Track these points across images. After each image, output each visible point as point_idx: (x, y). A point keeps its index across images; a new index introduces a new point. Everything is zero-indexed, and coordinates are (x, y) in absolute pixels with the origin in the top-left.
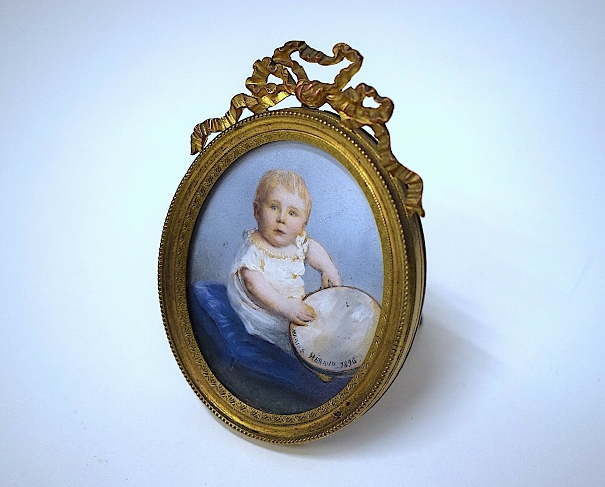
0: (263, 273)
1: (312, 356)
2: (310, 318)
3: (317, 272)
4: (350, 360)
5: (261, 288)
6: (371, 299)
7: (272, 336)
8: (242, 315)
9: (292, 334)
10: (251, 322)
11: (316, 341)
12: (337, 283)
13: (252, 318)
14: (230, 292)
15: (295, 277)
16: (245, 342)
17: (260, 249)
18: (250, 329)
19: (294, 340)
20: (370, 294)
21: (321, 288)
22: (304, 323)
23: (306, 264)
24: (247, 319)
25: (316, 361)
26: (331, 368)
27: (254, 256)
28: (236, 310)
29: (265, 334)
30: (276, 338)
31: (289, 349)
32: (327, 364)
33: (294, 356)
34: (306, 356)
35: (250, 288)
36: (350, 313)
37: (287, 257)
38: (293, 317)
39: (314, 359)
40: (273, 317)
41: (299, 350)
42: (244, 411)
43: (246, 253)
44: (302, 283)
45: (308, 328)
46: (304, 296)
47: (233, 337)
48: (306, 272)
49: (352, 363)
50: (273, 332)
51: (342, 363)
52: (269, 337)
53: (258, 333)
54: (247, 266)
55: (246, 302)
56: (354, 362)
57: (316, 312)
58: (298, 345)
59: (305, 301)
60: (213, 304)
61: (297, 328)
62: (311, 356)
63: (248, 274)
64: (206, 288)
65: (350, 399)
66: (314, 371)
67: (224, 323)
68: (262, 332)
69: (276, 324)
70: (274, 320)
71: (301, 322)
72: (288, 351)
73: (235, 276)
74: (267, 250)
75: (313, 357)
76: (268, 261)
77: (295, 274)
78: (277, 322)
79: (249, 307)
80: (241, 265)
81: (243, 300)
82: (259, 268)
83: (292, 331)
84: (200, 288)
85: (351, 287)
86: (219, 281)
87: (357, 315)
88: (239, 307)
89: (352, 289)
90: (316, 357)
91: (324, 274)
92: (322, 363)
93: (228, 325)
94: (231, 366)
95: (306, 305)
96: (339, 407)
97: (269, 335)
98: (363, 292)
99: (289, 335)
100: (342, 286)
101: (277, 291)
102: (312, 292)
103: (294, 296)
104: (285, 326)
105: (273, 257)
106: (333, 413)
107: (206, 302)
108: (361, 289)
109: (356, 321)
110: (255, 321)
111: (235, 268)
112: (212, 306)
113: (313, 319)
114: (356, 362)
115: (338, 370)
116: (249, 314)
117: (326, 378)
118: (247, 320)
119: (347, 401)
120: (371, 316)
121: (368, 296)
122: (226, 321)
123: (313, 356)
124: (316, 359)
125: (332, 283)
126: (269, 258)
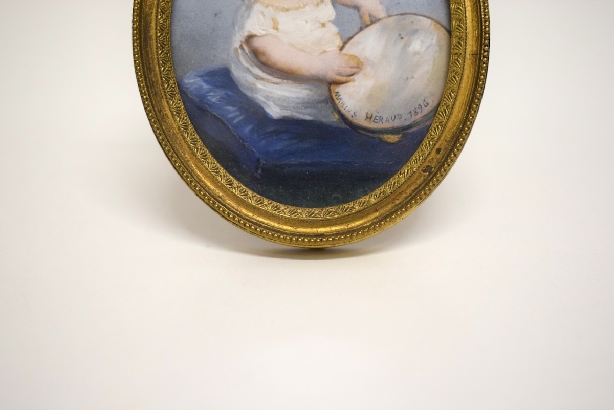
0: (279, 34)
1: (369, 118)
2: (354, 70)
3: (352, 10)
4: (420, 105)
5: (279, 54)
6: (429, 21)
7: (308, 110)
8: (260, 98)
9: (335, 98)
10: (274, 103)
11: (370, 97)
12: (382, 14)
13: (275, 96)
14: (238, 74)
15: (323, 25)
16: (271, 132)
17: (267, 6)
18: (274, 111)
19: (340, 106)
20: (428, 15)
21: (361, 28)
22: (348, 78)
23: (336, 5)
24: (267, 100)
25: (375, 121)
26: (397, 124)
27: (261, 16)
28: (249, 94)
29: (297, 112)
30: (313, 111)
31: (335, 118)
32: (390, 120)
33: (344, 126)
34: (361, 121)
35: (263, 59)
36: (406, 45)
37: (307, 4)
38: (332, 76)
39: (373, 119)
40: (304, 86)
41: (348, 115)
42: (295, 216)
43: (249, 16)
44: (334, 29)
45: (356, 83)
46: (341, 45)
47: (252, 131)
48: (337, 15)
49: (423, 106)
50: (308, 104)
51: (410, 112)
52: (303, 113)
53: (287, 113)
54: (254, 32)
55: (262, 79)
56: (426, 105)
57: (361, 60)
58: (347, 109)
59: (344, 51)
60: (214, 97)
61: (341, 89)
62: (367, 118)
63: (257, 43)
64: (200, 79)
65: (440, 142)
66: (376, 135)
67: (236, 117)
68: (293, 109)
69: (309, 92)
70: (307, 89)
71: (344, 79)
72: (334, 122)
73: (240, 51)
74: (277, 4)
75: (371, 118)
76: (282, 18)
77: (323, 21)
78: (310, 90)
79: (267, 84)
80: (246, 34)
81: (258, 78)
82: (272, 30)
83: (334, 95)
84: (192, 81)
85: (401, 15)
86: (217, 64)
87: (416, 45)
88: (253, 89)
89: (402, 17)
90: (374, 116)
91: (363, 9)
92: (384, 121)
93: (241, 118)
94: (257, 169)
95: (346, 55)
96: (428, 159)
97: (304, 111)
98: (418, 15)
99: (331, 101)
100: (389, 16)
101: (303, 51)
102: (351, 36)
103: (328, 50)
104: (323, 90)
105: (287, 10)
106: (422, 170)
107: (203, 97)
108: (414, 11)
109: (416, 53)
110: (279, 99)
111: (238, 39)
112: (214, 100)
113: (359, 69)
114: (428, 105)
115: (408, 123)
116: (270, 92)
117: (393, 138)
118: (268, 102)
119: (437, 147)
120: (434, 41)
121: (425, 19)
122: (238, 113)
123: (369, 116)
124: (375, 119)
125: (374, 17)
126: (282, 14)
